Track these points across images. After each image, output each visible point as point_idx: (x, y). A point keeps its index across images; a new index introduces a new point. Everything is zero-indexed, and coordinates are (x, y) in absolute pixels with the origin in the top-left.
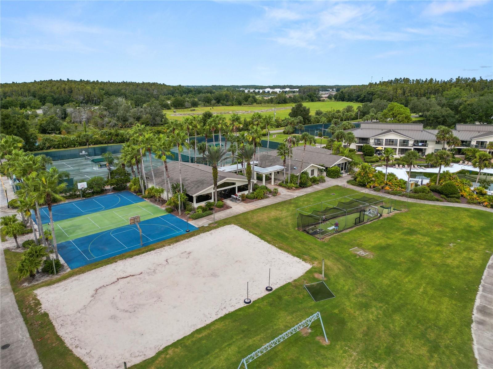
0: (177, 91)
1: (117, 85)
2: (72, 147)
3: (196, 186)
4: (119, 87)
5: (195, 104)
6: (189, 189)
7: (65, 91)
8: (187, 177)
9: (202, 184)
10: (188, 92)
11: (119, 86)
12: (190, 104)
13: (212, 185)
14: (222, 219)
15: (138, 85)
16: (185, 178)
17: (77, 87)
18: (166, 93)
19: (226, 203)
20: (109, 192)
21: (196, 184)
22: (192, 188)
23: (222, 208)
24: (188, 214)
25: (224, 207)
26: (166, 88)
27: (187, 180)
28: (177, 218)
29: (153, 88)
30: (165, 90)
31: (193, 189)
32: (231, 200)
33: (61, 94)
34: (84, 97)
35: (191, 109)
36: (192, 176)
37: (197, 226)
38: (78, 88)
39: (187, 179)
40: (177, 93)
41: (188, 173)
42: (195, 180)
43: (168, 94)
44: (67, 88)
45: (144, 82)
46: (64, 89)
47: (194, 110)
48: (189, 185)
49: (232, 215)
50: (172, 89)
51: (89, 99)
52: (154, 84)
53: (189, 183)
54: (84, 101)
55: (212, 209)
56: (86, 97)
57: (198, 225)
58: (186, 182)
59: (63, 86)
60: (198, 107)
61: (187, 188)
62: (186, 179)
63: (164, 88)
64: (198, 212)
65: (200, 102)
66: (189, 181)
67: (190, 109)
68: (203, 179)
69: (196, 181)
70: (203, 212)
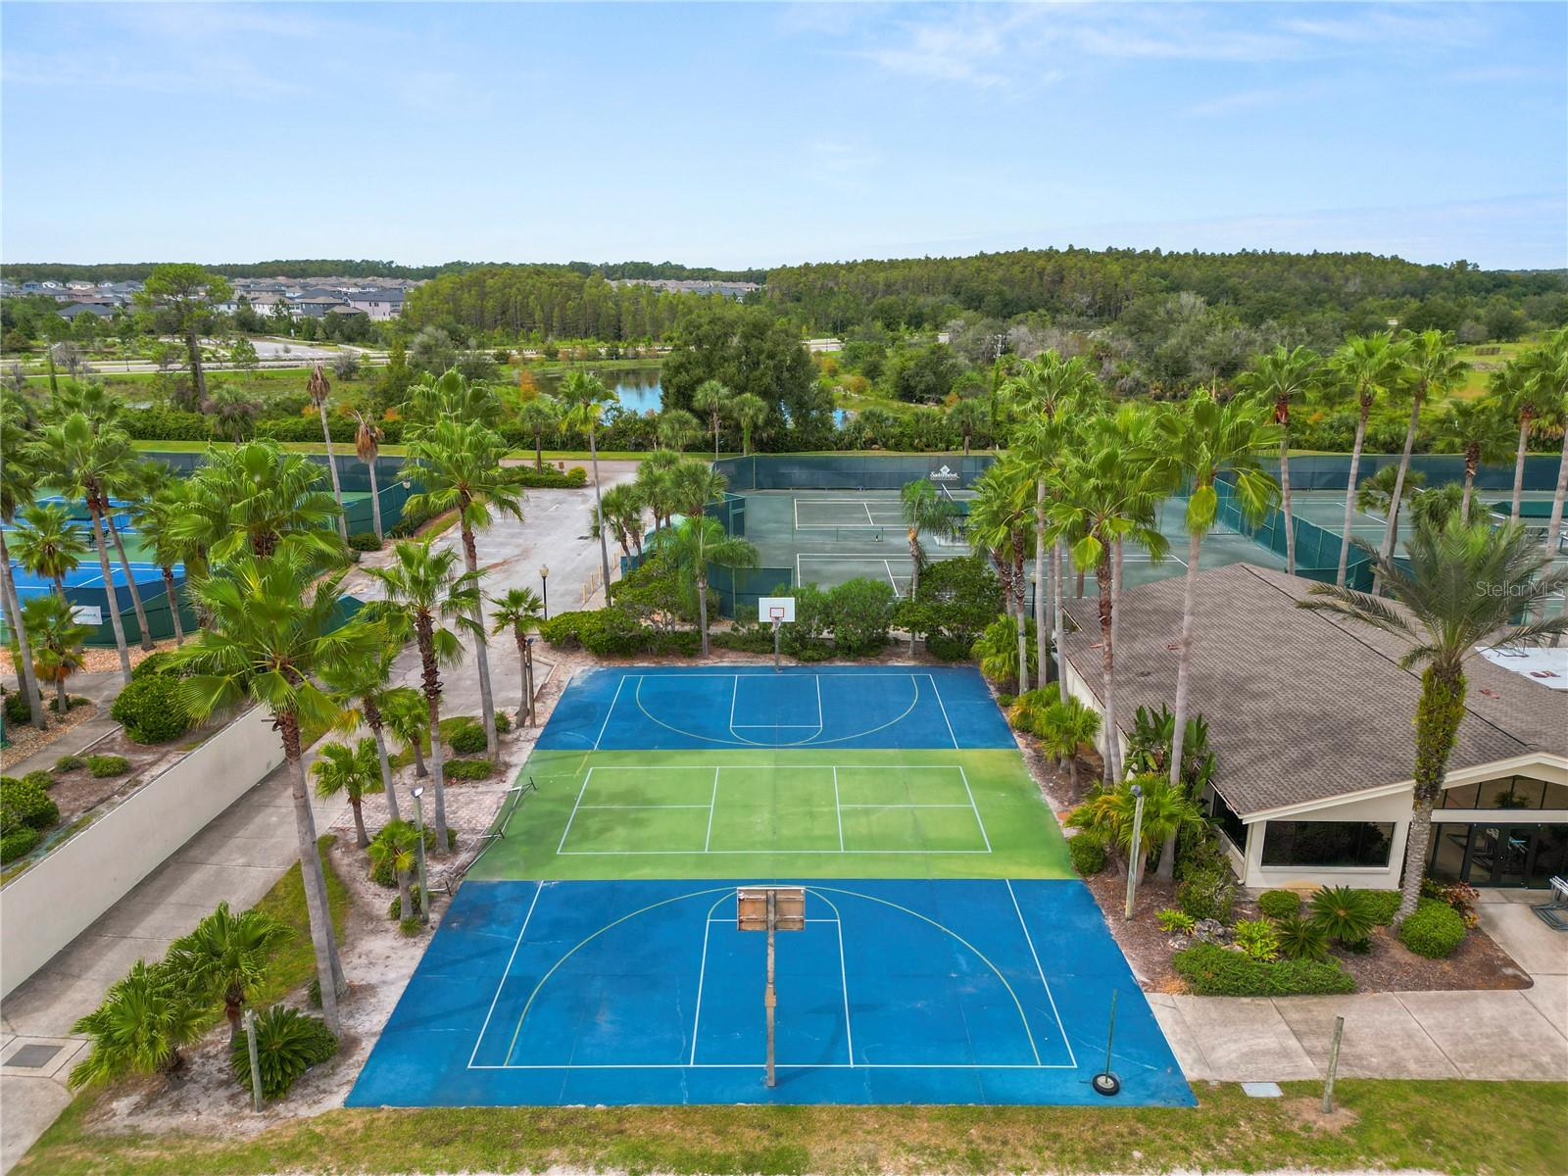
0: (1445, 283)
1: (1218, 264)
2: (939, 450)
3: (1294, 753)
4: (1223, 269)
5: (1507, 329)
6: (1239, 759)
7: (1041, 279)
8: (1266, 677)
9: (1337, 749)
10: (1490, 286)
11: (1224, 264)
12: (1482, 329)
13: (1404, 777)
14: (1415, 1071)
15: (1291, 261)
16: (1250, 679)
17: (1080, 265)
18: (1398, 288)
19: (1491, 922)
20: (899, 656)
21: (1296, 741)
22: (1262, 758)
23: (1446, 966)
24: (1179, 929)
25: (1467, 960)
26: (1399, 273)
27: (1256, 696)
28: (1103, 929)
29: (1347, 273)
30: (1395, 279)
31: (1262, 768)
32: (1540, 911)
33: (1027, 289)
34: (1093, 298)
35: (1485, 346)
36: (1298, 674)
37: (1191, 1071)
38: (1081, 269)
39: (1264, 686)
40: (1444, 289)
41: (1285, 650)
42: (1305, 706)
43: (1404, 295)
44: (1049, 268)
45: (1319, 251)
46: (1041, 274)
47: (1494, 352)
48: (1252, 735)
49: (1514, 1071)
50: (1423, 274)
51: (1109, 304)
52: (1356, 258)
53: (1258, 723)
54: (1090, 312)
55: (1361, 948)
56: (1099, 297)
57: (1202, 1060)
58: (1249, 706)
59: (1041, 263)
60: (1514, 341)
61: (1234, 748)
62: (1254, 687)
63: (1393, 272)
64: (1251, 940)
65: (1533, 324)
66: (1266, 706)
67: (1474, 348)
68: (1359, 714)
69: (1310, 719)
70: (1282, 953)
